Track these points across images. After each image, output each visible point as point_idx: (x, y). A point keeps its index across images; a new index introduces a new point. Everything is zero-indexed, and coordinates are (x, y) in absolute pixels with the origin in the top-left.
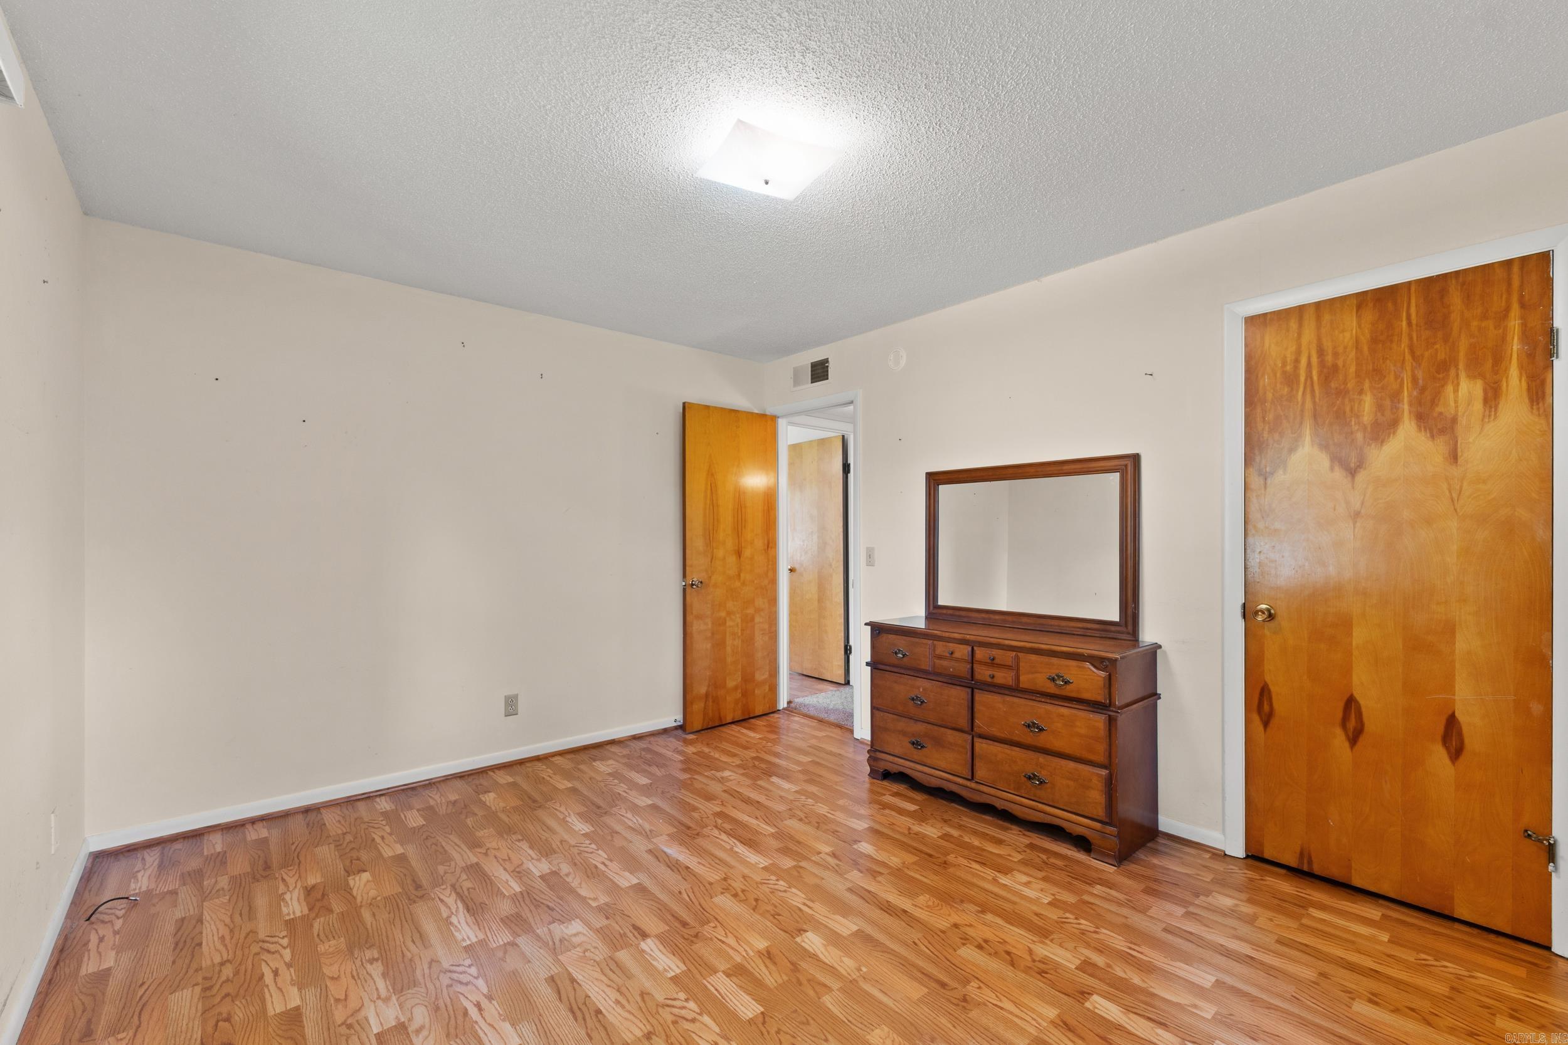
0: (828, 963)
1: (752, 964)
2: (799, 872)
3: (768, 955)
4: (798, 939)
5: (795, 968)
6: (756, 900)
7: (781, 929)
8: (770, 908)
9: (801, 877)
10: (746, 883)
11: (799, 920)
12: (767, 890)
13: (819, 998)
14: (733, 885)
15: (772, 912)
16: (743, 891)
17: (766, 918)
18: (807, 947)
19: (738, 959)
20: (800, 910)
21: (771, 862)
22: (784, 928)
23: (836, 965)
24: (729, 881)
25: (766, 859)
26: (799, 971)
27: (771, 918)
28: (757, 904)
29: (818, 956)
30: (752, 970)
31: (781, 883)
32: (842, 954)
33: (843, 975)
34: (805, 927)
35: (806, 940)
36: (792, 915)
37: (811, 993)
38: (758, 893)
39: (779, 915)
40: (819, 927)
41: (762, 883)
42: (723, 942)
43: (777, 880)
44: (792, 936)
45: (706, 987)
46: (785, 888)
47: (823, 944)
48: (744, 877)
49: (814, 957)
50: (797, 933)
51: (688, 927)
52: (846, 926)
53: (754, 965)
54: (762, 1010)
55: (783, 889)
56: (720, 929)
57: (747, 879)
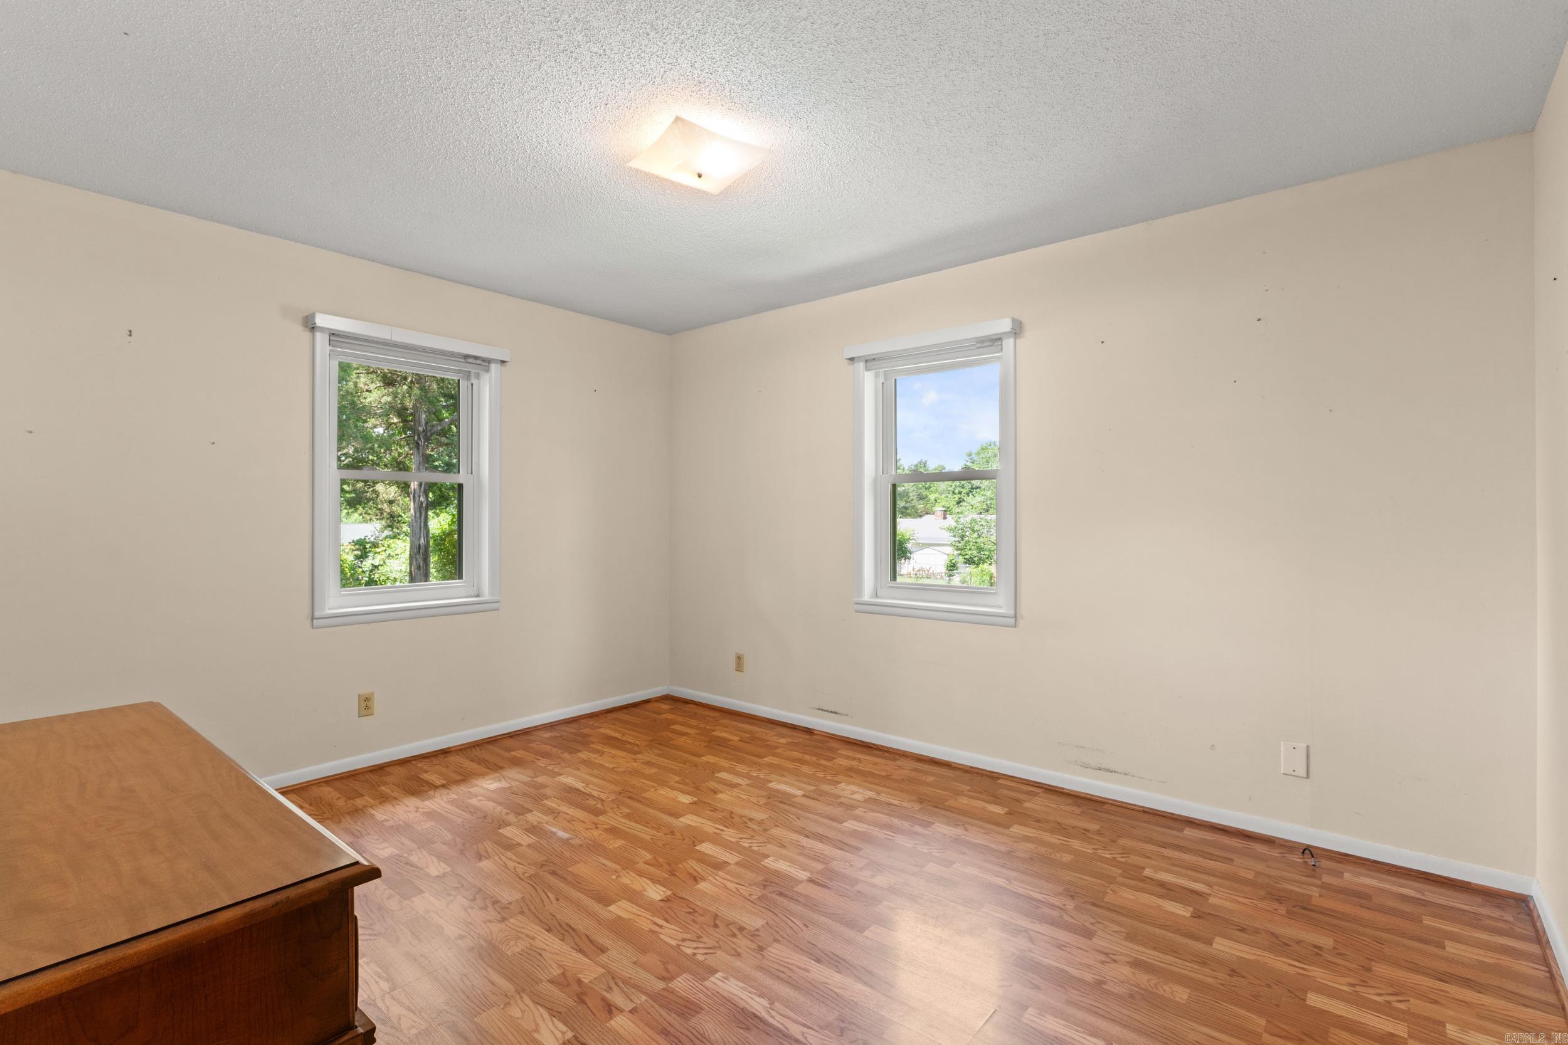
0: (644, 879)
1: (709, 872)
2: (667, 970)
3: (696, 879)
4: (669, 893)
5: (672, 873)
6: (716, 926)
7: (687, 900)
8: (700, 919)
9: (664, 963)
10: (734, 946)
11: (668, 910)
12: (705, 939)
13: (654, 857)
14: (749, 942)
15: (696, 915)
16: (734, 935)
17: (702, 908)
18: (661, 888)
19: (720, 873)
20: (666, 920)
21: (706, 983)
22: (682, 900)
23: (638, 877)
24: (754, 946)
25: (714, 987)
26: (669, 871)
27: (697, 909)
28: (714, 922)
29: (653, 882)
30: (708, 868)
31: (689, 951)
32: (631, 886)
33: (633, 871)
34: (662, 904)
35: (662, 893)
36: (675, 914)
37: (660, 860)
38: (716, 935)
39: (689, 913)
40: (650, 907)
41: (714, 948)
42: (738, 884)
43: (695, 954)
44: (675, 895)
45: (740, 855)
46: (684, 944)
47: (646, 891)
48: (739, 955)
49: (655, 881)
50: (669, 898)
51: (778, 893)
52: (621, 909)
53: (707, 871)
54: (696, 848)
55: (686, 943)
56: (745, 894)
57: (733, 952)
